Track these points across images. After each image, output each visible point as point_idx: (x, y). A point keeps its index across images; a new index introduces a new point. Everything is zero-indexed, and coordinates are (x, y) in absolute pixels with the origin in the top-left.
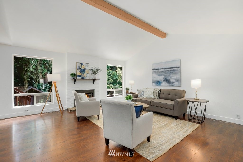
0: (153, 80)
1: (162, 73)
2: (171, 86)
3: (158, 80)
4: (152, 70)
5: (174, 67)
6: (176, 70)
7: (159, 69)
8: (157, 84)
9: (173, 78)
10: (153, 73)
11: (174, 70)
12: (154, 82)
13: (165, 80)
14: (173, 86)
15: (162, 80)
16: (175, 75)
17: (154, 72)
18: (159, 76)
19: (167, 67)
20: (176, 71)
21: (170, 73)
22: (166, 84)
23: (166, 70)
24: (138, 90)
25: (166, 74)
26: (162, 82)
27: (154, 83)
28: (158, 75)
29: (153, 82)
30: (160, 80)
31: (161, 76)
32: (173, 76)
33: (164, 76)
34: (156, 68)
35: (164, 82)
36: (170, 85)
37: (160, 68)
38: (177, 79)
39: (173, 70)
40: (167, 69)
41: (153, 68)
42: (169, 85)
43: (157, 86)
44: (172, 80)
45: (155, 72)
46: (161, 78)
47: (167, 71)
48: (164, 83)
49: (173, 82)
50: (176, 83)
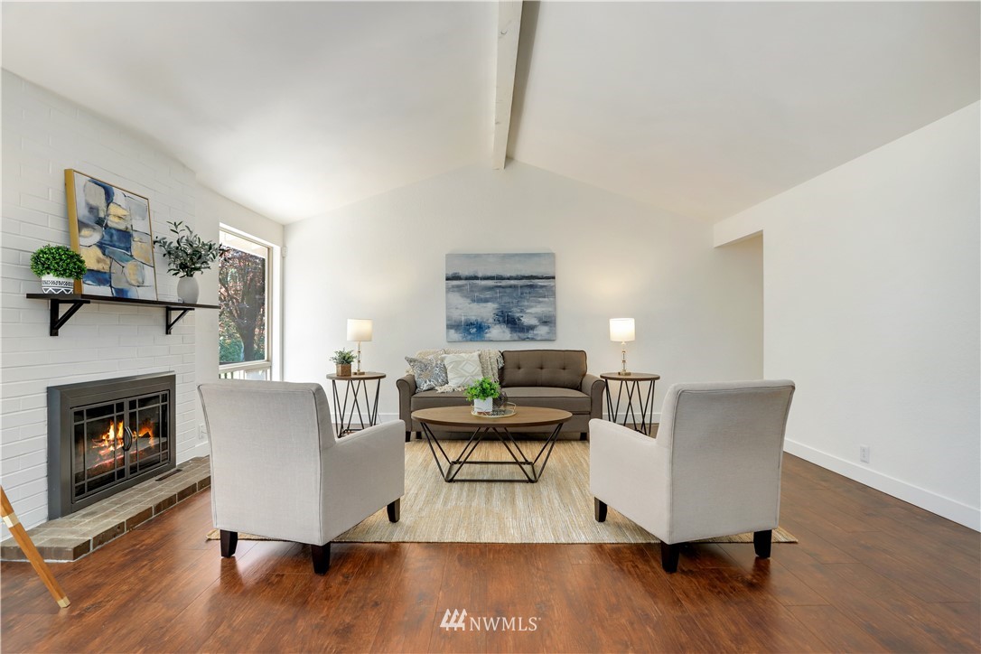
0: (448, 318)
1: (488, 294)
2: (524, 340)
3: (473, 318)
4: (447, 279)
5: (534, 274)
6: (542, 287)
7: (476, 278)
8: (470, 333)
9: (531, 313)
10: (449, 290)
11: (536, 285)
12: (453, 325)
13: (501, 319)
14: (533, 339)
15: (491, 320)
16: (540, 302)
17: (453, 287)
18: (475, 306)
19: (508, 275)
20: (541, 291)
21: (522, 294)
22: (504, 332)
23: (504, 283)
24: (410, 361)
25: (506, 299)
26: (489, 327)
27: (452, 331)
28: (473, 301)
29: (449, 327)
30: (479, 320)
31: (484, 305)
32: (532, 307)
33: (496, 306)
34: (464, 272)
35: (498, 326)
36: (521, 335)
37: (480, 275)
38: (545, 316)
39: (531, 286)
40: (508, 279)
41: (451, 273)
42: (515, 336)
43: (467, 341)
44: (527, 320)
45: (458, 287)
46: (486, 311)
47: (511, 287)
48: (498, 331)
49: (532, 328)
50: (543, 330)
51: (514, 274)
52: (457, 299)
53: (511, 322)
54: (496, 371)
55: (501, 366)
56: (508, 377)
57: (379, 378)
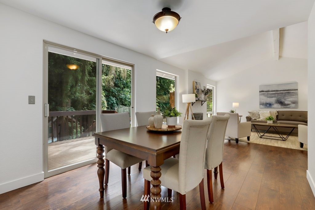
0: (260, 102)
1: (273, 96)
2: (286, 108)
3: (268, 102)
4: (260, 92)
5: (289, 89)
6: (293, 93)
7: (269, 91)
8: (267, 106)
9: (288, 100)
10: (260, 95)
12: (261, 104)
13: (277, 102)
14: (289, 108)
15: (274, 103)
16: (292, 97)
17: (262, 94)
18: (269, 99)
19: (280, 90)
20: (292, 94)
21: (285, 95)
22: (278, 106)
23: (278, 92)
24: (249, 112)
25: (279, 97)
26: (273, 104)
27: (261, 106)
28: (268, 97)
29: (260, 104)
30: (270, 102)
31: (272, 98)
32: (289, 98)
33: (276, 98)
34: (265, 89)
35: (276, 104)
36: (285, 107)
37: (270, 90)
38: (294, 101)
39: (288, 93)
40: (280, 91)
41: (261, 90)
42: (283, 107)
43: (266, 108)
44: (286, 102)
45: (263, 94)
46: (273, 100)
47: (281, 93)
48: (276, 105)
49: (289, 104)
50: (293, 105)
51: (282, 89)
52: (263, 97)
53: (281, 103)
54: (275, 116)
55: (277, 115)
56: (279, 118)
57: (241, 116)
